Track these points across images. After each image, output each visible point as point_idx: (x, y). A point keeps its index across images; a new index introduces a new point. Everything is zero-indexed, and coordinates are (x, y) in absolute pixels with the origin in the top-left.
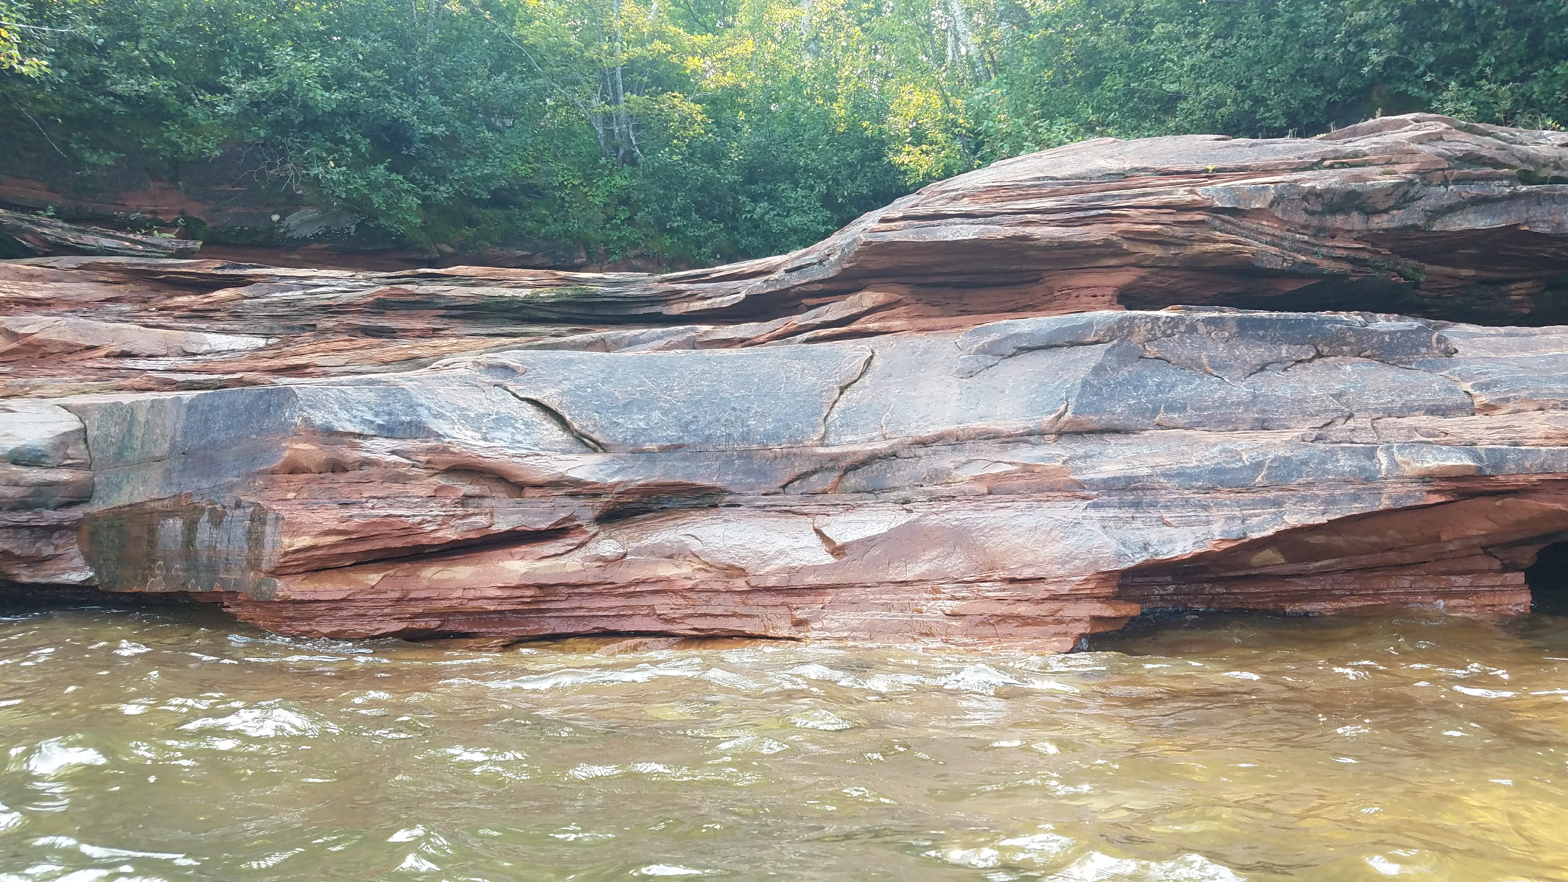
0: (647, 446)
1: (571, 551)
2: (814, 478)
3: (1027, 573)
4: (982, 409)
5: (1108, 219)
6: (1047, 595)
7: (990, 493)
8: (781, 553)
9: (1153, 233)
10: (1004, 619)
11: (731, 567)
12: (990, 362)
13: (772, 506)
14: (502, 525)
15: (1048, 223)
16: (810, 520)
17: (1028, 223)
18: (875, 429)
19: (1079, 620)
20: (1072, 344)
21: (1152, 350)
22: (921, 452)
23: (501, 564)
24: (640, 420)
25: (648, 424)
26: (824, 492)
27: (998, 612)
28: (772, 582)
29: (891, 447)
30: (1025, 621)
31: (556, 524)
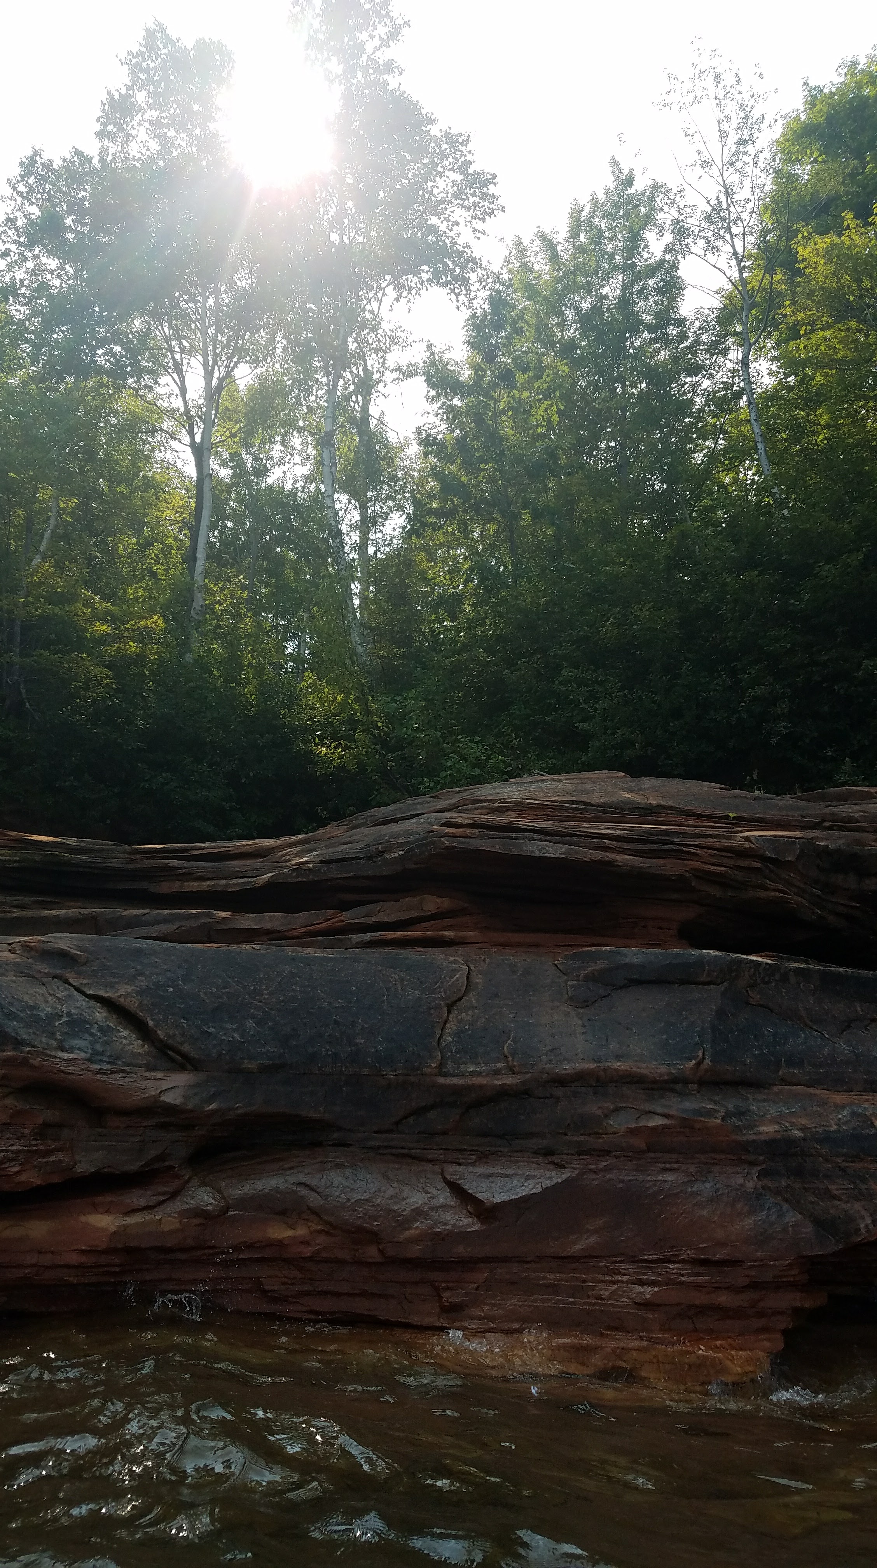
0: (247, 1064)
1: (163, 1202)
2: (432, 1115)
3: (721, 1254)
4: (613, 1046)
5: (679, 855)
6: (746, 1281)
7: (649, 1150)
8: (418, 1213)
9: (720, 875)
10: (703, 1310)
11: (360, 1229)
12: (602, 992)
13: (386, 1147)
14: (84, 1167)
15: (625, 851)
16: (437, 1168)
17: (606, 849)
18: (498, 1060)
19: (781, 1313)
20: (683, 982)
21: (755, 997)
22: (559, 1092)
23: (83, 1219)
24: (234, 1030)
25: (242, 1036)
26: (445, 1133)
27: (697, 1302)
28: (415, 1251)
29: (523, 1083)
30: (725, 1313)
31: (146, 1165)
